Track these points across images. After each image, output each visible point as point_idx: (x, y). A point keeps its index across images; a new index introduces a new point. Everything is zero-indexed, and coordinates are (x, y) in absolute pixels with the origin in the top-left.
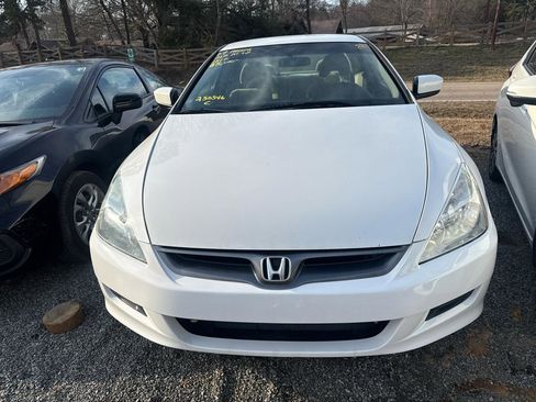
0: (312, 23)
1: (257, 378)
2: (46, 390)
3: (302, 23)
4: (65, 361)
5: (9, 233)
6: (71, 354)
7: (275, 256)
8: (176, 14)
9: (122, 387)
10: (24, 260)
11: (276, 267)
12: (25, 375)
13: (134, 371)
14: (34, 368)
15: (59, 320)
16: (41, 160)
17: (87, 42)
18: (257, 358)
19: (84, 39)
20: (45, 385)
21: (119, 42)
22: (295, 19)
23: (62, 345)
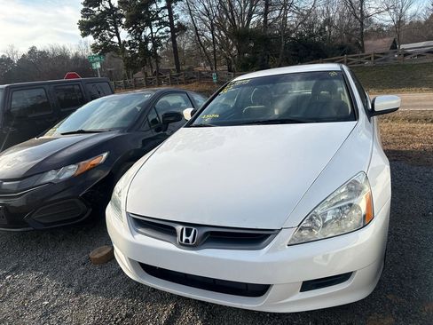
0: (365, 43)
1: (194, 315)
2: (77, 296)
3: (357, 43)
4: (93, 281)
5: (80, 199)
6: (97, 278)
7: (189, 227)
8: (252, 45)
9: (115, 304)
10: (86, 216)
11: (188, 235)
12: (70, 286)
13: (125, 295)
14: (76, 282)
15: (97, 256)
16: (105, 155)
17: (189, 69)
18: (200, 301)
19: (187, 66)
20: (77, 294)
21: (208, 68)
22: (350, 40)
23: (95, 271)
